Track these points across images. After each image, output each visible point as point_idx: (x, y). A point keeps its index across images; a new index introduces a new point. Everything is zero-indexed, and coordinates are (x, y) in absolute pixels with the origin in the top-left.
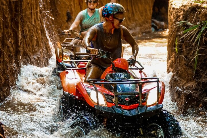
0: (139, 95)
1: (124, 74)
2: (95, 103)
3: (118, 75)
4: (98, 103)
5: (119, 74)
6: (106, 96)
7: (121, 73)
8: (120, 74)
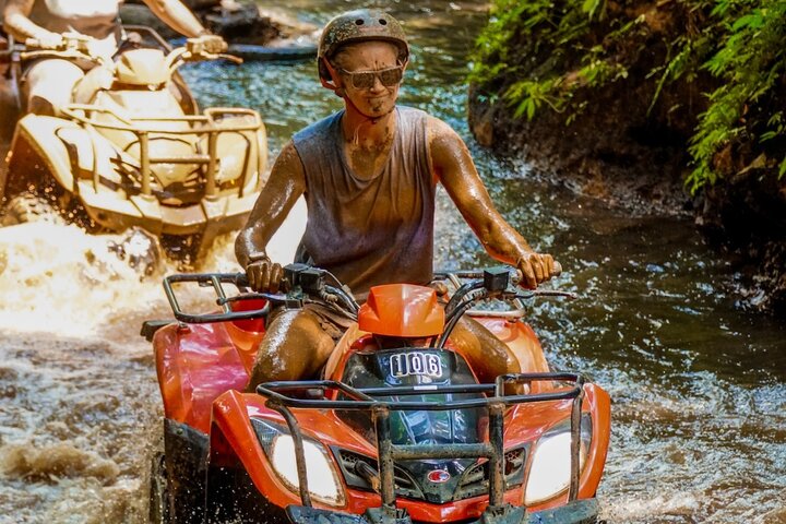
0: (490, 458)
1: (428, 358)
2: (290, 488)
3: (399, 360)
4: (303, 491)
5: (403, 358)
6: (342, 457)
7: (415, 353)
8: (407, 355)
